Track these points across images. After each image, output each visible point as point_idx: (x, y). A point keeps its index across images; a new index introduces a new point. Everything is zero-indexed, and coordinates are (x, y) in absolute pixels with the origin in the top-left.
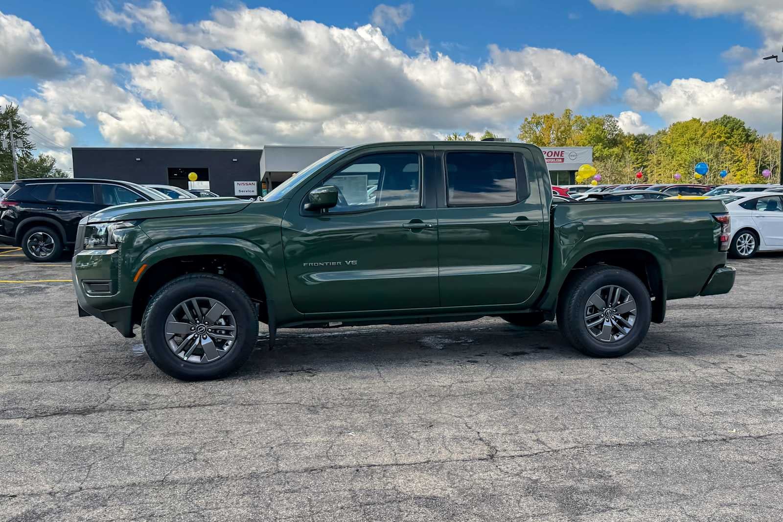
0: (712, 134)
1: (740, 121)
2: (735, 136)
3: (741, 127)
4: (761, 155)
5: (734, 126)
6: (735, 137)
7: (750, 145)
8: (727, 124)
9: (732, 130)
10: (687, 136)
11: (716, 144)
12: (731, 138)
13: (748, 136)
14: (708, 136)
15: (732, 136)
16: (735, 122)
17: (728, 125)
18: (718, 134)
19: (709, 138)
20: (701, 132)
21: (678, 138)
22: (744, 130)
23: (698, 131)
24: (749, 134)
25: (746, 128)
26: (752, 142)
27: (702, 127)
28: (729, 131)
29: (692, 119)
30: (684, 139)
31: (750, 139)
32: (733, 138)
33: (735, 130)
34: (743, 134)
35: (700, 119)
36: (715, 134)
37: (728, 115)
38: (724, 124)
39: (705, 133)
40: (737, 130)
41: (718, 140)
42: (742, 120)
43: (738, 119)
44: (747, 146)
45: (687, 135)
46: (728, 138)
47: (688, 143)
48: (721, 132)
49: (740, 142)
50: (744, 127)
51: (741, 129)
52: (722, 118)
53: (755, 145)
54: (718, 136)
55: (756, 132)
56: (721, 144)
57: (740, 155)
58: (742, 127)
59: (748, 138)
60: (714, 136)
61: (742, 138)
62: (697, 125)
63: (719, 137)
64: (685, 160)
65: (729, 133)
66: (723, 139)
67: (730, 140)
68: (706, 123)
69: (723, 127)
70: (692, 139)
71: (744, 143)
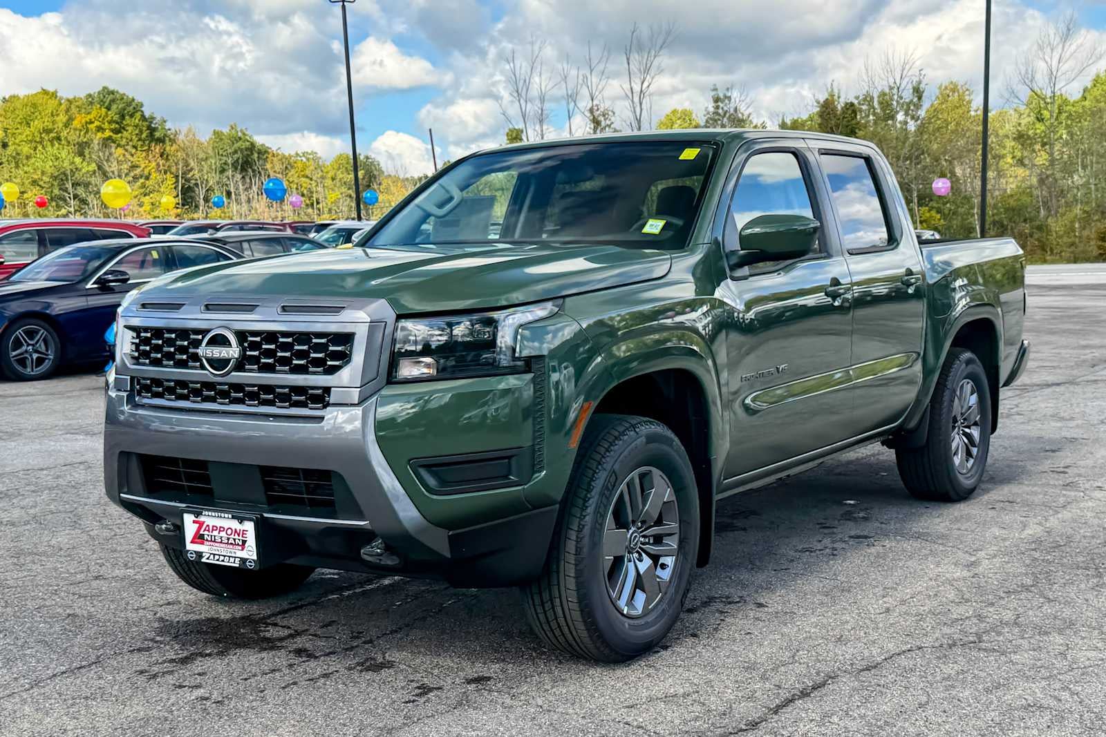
0: (86, 123)
1: (133, 100)
2: (130, 129)
3: (137, 111)
4: (180, 167)
5: (125, 109)
6: (130, 131)
7: (158, 147)
8: (110, 104)
9: (123, 117)
10: (37, 124)
11: (96, 142)
12: (122, 133)
13: (152, 130)
14: (79, 126)
15: (124, 128)
16: (124, 101)
17: (114, 107)
18: (97, 123)
19: (81, 130)
20: (62, 118)
21: (19, 126)
22: (143, 118)
23: (58, 115)
24: (153, 125)
25: (147, 115)
26: (161, 141)
27: (63, 107)
28: (116, 118)
29: (40, 90)
30: (32, 129)
31: (157, 134)
32: (125, 132)
33: (127, 117)
34: (143, 126)
35: (56, 92)
36: (91, 122)
37: (111, 88)
38: (106, 104)
39: (71, 119)
40: (132, 116)
41: (99, 135)
42: (138, 99)
43: (131, 97)
44: (153, 148)
45: (36, 122)
46: (117, 131)
47: (41, 138)
48: (100, 120)
49: (139, 140)
50: (142, 112)
51: (138, 115)
52: (99, 93)
53: (168, 148)
54: (96, 127)
55: (165, 122)
56: (106, 143)
57: (143, 166)
58: (140, 113)
59: (153, 135)
60: (89, 126)
61: (141, 132)
62: (52, 104)
63: (100, 129)
64: (43, 173)
65: (117, 123)
66: (108, 134)
67: (120, 135)
68: (68, 100)
69: (104, 110)
70: (48, 131)
71: (147, 142)
